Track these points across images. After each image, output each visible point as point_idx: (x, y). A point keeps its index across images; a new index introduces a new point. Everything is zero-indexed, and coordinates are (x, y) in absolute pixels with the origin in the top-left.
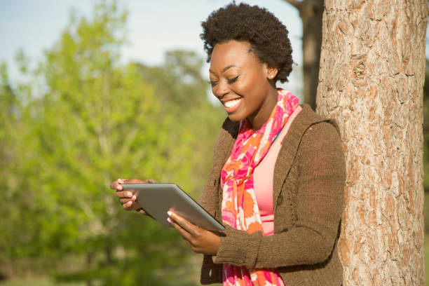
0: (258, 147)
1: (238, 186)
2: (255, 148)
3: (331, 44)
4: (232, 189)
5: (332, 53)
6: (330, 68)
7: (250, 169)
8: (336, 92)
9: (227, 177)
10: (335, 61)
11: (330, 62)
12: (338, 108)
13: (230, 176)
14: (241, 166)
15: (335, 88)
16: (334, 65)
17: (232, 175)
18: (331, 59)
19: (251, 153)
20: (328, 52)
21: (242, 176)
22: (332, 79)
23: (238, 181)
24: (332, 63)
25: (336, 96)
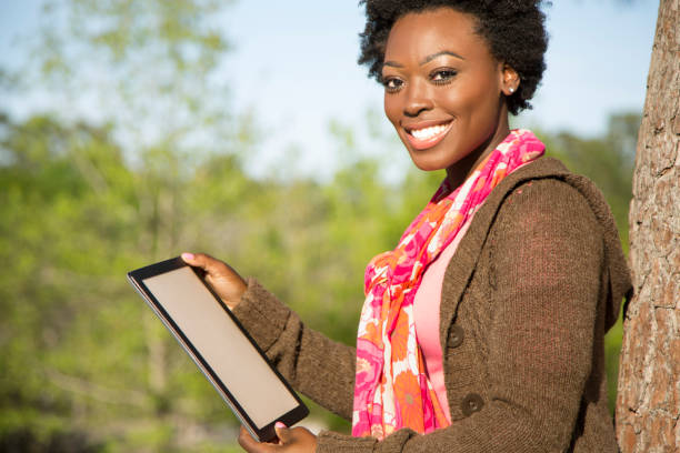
0: (439, 222)
1: (392, 299)
2: (433, 225)
3: (669, 37)
4: (381, 303)
5: (668, 55)
6: (661, 87)
7: (417, 265)
8: (669, 137)
9: (373, 279)
10: (673, 72)
11: (663, 75)
12: (673, 171)
13: (380, 278)
14: (402, 260)
15: (668, 130)
16: (670, 80)
17: (384, 275)
18: (667, 68)
19: (424, 236)
20: (661, 53)
21: (402, 278)
22: (664, 109)
23: (393, 288)
24: (667, 77)
25: (669, 146)
